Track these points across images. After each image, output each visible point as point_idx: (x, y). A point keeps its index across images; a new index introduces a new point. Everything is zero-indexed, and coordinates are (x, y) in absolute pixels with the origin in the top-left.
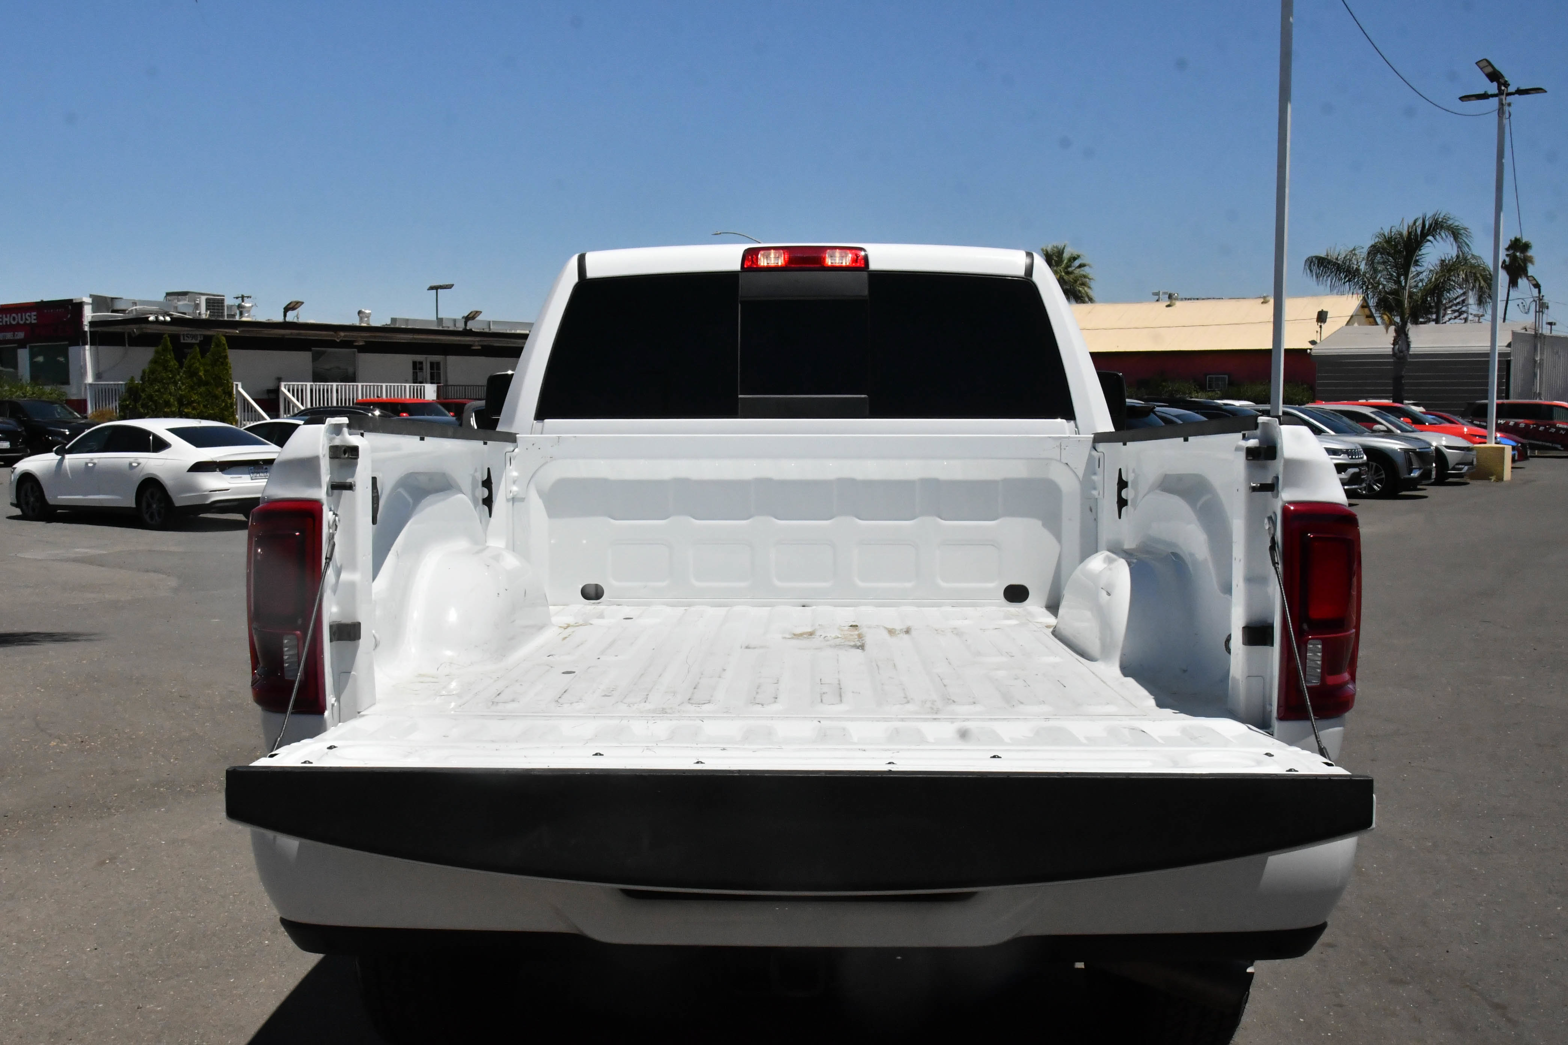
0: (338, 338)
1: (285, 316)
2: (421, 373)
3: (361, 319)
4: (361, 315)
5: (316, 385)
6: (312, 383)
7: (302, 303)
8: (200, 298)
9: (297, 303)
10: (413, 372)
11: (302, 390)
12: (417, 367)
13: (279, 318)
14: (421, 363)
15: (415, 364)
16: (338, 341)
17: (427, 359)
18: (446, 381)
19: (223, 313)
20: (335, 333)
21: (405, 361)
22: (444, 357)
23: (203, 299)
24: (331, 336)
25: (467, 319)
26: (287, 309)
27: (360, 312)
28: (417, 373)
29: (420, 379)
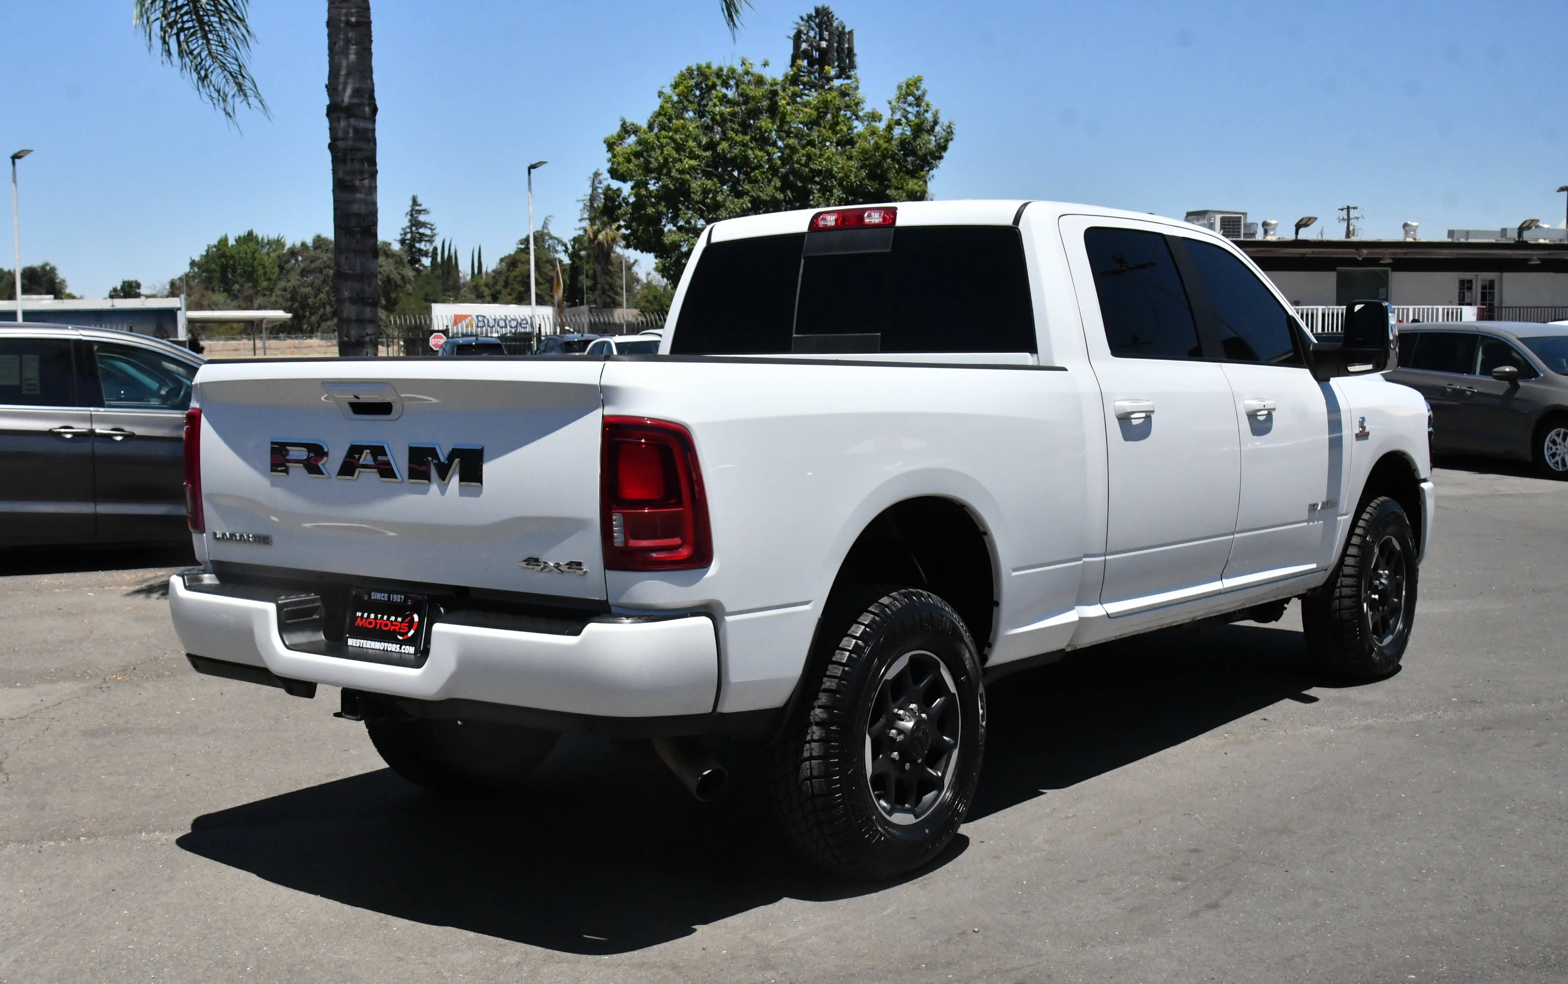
0: (1360, 256)
1: (1297, 233)
2: (1470, 294)
3: (1406, 234)
4: (1407, 228)
5: (1329, 309)
6: (1325, 307)
7: (1316, 219)
8: (1214, 217)
9: (1310, 219)
10: (1460, 293)
11: (1312, 315)
12: (1465, 286)
13: (1290, 236)
14: (1470, 282)
15: (1462, 282)
16: (1360, 259)
17: (1480, 278)
18: (1501, 302)
19: (1239, 232)
20: (1357, 250)
21: (1450, 280)
22: (1498, 274)
23: (1218, 217)
24: (1354, 253)
25: (1521, 229)
26: (1298, 226)
27: (1405, 225)
28: (1464, 293)
29: (1467, 300)
